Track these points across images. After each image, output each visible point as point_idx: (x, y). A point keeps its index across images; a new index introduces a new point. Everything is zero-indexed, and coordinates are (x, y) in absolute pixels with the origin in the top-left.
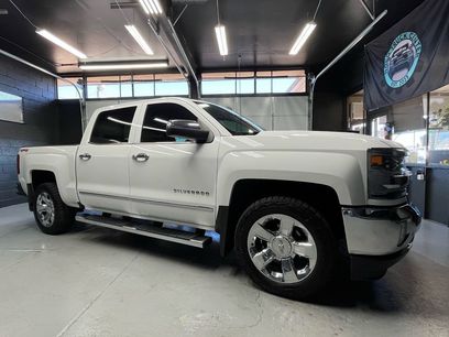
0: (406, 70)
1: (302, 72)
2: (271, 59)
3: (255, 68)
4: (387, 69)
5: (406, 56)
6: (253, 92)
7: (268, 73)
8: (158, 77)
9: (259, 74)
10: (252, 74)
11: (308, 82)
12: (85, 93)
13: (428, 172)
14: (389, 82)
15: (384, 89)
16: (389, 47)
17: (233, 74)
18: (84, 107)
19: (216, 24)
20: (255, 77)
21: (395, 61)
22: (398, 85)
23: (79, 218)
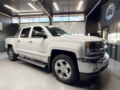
0: (111, 15)
1: (83, 15)
2: (74, 11)
3: (69, 13)
4: (107, 14)
5: (111, 10)
6: (68, 21)
7: (73, 15)
8: (40, 16)
9: (70, 15)
10: (68, 15)
11: (85, 17)
12: (20, 22)
13: (116, 46)
14: (107, 18)
15: (105, 20)
16: (107, 7)
17: (62, 15)
18: (20, 25)
19: (53, 2)
20: (69, 16)
21: (109, 12)
22: (109, 19)
23: (18, 58)
